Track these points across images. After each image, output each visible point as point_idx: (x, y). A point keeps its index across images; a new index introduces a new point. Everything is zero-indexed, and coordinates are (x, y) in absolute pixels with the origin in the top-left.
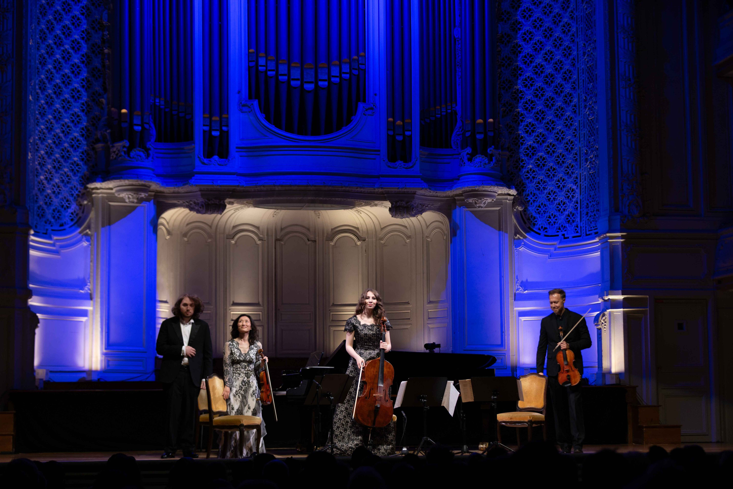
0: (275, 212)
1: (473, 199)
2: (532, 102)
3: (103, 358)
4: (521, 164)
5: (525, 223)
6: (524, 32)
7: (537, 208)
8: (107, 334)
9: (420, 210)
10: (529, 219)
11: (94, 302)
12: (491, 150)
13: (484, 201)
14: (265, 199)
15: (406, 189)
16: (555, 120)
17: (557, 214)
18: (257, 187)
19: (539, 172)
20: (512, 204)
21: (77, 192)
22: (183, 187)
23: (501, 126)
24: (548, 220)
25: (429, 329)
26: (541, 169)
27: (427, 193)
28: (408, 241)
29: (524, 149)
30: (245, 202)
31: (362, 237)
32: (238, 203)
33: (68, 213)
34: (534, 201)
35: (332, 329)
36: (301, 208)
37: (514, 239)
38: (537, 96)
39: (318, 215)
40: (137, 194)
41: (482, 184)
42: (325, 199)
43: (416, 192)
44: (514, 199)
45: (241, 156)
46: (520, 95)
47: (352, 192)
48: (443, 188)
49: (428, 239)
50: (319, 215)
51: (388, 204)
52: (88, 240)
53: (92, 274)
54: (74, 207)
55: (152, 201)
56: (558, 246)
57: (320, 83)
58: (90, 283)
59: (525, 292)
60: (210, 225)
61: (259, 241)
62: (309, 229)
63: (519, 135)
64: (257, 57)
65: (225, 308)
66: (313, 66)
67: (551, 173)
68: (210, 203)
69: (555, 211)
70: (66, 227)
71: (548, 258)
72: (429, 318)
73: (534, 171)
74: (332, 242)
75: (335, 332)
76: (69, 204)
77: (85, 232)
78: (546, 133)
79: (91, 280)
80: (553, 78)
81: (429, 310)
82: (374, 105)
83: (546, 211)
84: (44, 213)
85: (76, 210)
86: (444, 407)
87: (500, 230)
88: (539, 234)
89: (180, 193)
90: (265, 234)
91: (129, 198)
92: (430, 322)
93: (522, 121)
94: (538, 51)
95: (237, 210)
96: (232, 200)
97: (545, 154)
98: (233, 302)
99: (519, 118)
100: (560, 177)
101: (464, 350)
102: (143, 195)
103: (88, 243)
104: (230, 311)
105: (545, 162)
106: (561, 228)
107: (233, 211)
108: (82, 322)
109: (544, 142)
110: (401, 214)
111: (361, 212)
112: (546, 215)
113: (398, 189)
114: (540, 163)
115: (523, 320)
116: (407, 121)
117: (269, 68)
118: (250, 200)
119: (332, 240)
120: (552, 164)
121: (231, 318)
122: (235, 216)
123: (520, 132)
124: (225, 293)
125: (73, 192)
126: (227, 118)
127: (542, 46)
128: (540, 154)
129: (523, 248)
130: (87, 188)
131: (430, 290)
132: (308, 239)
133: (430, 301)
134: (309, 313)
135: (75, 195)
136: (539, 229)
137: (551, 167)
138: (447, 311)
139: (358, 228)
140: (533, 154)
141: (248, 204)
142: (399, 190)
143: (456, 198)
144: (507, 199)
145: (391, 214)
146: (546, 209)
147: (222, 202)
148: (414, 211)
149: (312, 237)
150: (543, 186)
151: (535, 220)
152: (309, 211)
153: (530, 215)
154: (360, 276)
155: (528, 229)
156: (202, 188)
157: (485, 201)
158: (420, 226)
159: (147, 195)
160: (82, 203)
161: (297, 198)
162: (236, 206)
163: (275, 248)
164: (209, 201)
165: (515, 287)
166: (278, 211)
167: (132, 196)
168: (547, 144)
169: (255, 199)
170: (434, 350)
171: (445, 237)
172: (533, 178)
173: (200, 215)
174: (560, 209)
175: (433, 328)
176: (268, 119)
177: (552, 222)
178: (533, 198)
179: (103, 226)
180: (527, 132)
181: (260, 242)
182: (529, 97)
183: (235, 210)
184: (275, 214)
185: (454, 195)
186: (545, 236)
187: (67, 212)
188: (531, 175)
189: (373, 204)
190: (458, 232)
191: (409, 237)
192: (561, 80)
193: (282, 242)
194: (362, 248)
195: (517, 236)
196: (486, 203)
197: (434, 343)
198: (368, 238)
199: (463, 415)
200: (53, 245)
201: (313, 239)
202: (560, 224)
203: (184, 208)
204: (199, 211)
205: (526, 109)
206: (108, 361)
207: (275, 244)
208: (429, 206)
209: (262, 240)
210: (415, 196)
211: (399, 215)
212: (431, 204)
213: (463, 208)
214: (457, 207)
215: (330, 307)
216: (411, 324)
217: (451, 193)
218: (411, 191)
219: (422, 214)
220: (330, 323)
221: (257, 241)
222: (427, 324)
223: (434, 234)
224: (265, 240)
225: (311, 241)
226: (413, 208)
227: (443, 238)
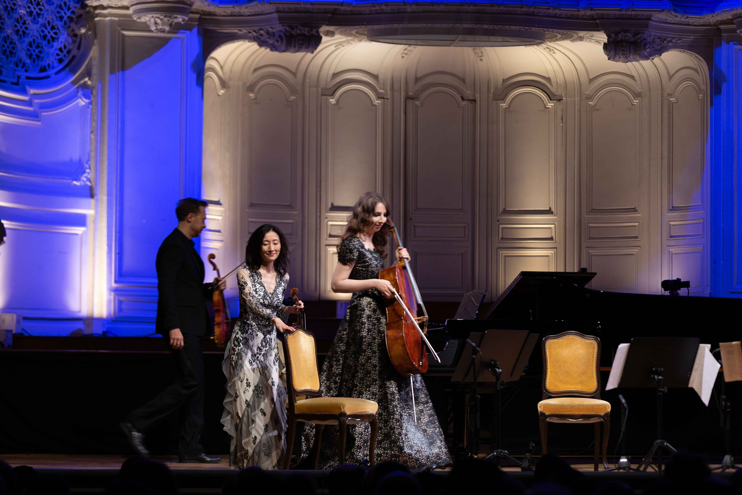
0: (406, 49)
3: (112, 297)
8: (117, 256)
9: (659, 47)
11: (97, 201)
14: (388, 26)
15: (634, 10)
18: (374, 6)
21: (69, 14)
22: (248, 5)
25: (671, 255)
27: (671, 19)
28: (636, 102)
30: (354, 32)
31: (557, 94)
32: (341, 33)
33: (54, 48)
35: (502, 254)
36: (450, 43)
39: (480, 55)
40: (170, 17)
42: (491, 27)
43: (651, 15)
47: (540, 16)
48: (700, 10)
49: (671, 99)
50: (483, 56)
51: (603, 37)
52: (87, 96)
53: (93, 154)
54: (64, 38)
55: (195, 30)
58: (90, 168)
60: (294, 71)
61: (377, 100)
62: (463, 80)
65: (319, 214)
68: (293, 32)
70: (51, 72)
72: (671, 237)
74: (504, 103)
75: (507, 258)
76: (55, 33)
77: (82, 82)
79: (92, 163)
81: (672, 223)
84: (13, 48)
85: (67, 44)
86: (692, 389)
89: (242, 16)
90: (388, 87)
91: (156, 23)
92: (672, 242)
95: (340, 46)
96: (331, 28)
98: (332, 204)
101: (731, 293)
102: (180, 19)
103: (87, 101)
104: (326, 220)
107: (332, 48)
108: (77, 234)
110: (624, 54)
111: (555, 50)
113: (619, 10)
118: (362, 29)
119: (503, 100)
121: (329, 232)
122: (336, 57)
124: (319, 189)
125: (63, 13)
130: (86, 6)
131: (674, 187)
132: (462, 97)
133: (673, 207)
134: (464, 225)
135: (65, 18)
138: (703, 224)
139: (548, 79)
141: (359, 35)
142: (621, 13)
143: (722, 27)
145: (608, 55)
147: (314, 32)
148: (648, 50)
149: (468, 93)
152: (465, 48)
154: (552, 162)
156: (281, 6)
158: (657, 75)
159: (187, 18)
160: (77, 32)
161: (444, 26)
162: (338, 38)
163: (405, 113)
164: (293, 29)
166: (411, 48)
167: (161, 20)
169: (370, 27)
170: (679, 291)
171: (702, 95)
173: (276, 54)
175: (678, 254)
179: (112, 72)
181: (379, 102)
183: (336, 46)
184: (406, 54)
185: (717, 22)
187: (53, 46)
189: (575, 36)
190: (724, 87)
191: (637, 95)
193: (417, 103)
194: (556, 112)
197: (679, 280)
198: (566, 96)
199: (726, 404)
200: (29, 103)
201: (472, 98)
203: (249, 42)
204: (274, 47)
206: (120, 302)
207: (406, 105)
208: (673, 40)
209: (383, 98)
210: (649, 22)
211: (621, 56)
212: (677, 38)
213: (734, 46)
214: (724, 43)
215: (499, 216)
216: (640, 247)
217: (713, 18)
218: (643, 15)
219: (660, 55)
220: (499, 242)
221: (374, 100)
222: (668, 246)
223: (681, 89)
224: (388, 99)
225: (467, 101)
226: (645, 45)
227: (698, 97)
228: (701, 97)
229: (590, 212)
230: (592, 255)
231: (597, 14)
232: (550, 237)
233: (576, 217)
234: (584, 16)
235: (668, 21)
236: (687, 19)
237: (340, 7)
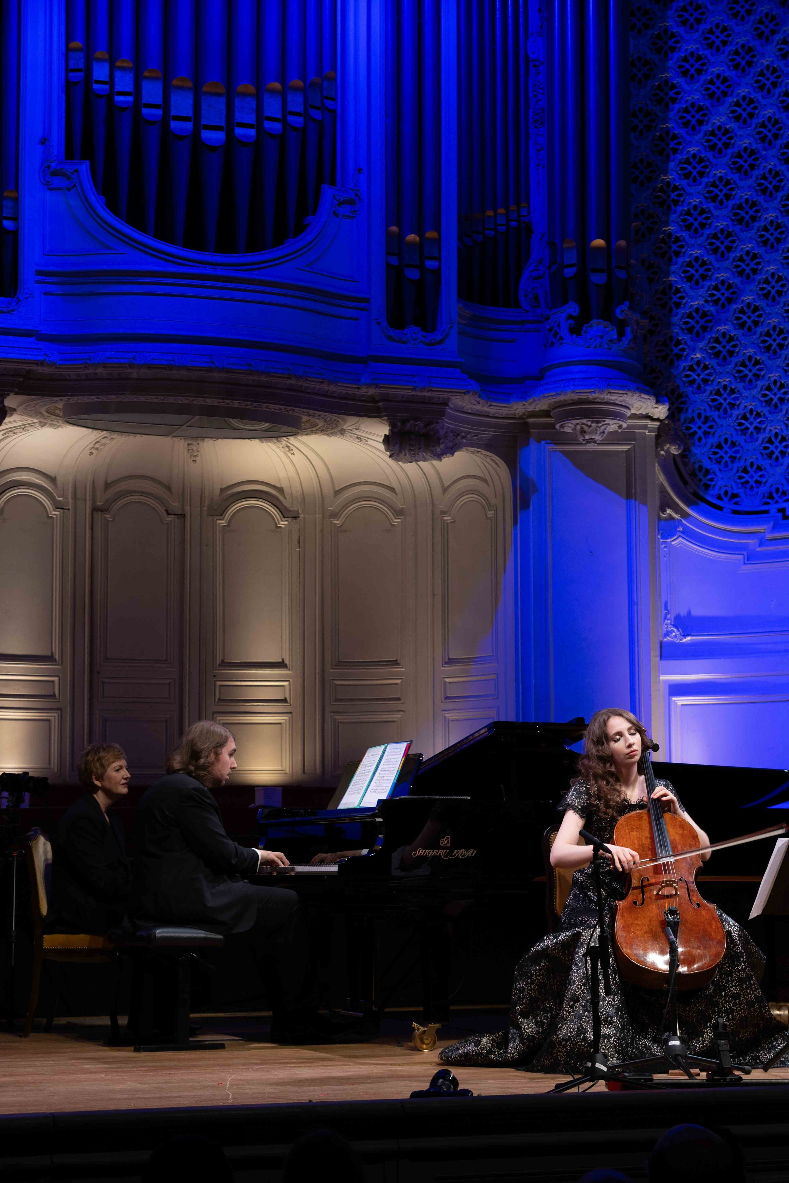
0: (98, 442)
1: (578, 421)
2: (703, 211)
4: (676, 350)
5: (685, 483)
6: (683, 55)
7: (713, 450)
9: (451, 444)
10: (693, 475)
12: (622, 312)
13: (603, 428)
14: (103, 398)
15: (431, 390)
16: (760, 251)
17: (766, 463)
18: (87, 368)
19: (719, 369)
20: (654, 439)
23: (632, 261)
24: (741, 478)
25: (447, 722)
26: (725, 362)
27: (469, 407)
28: (397, 521)
29: (683, 317)
31: (292, 509)
32: (25, 411)
34: (706, 434)
35: (220, 720)
37: (660, 519)
38: (714, 199)
39: (195, 454)
41: (609, 385)
42: (244, 404)
43: (449, 399)
44: (659, 428)
45: (45, 294)
46: (673, 196)
47: (308, 393)
48: (506, 397)
49: (445, 518)
50: (198, 455)
56: (769, 536)
57: (239, 131)
59: (684, 640)
61: (55, 511)
62: (169, 488)
63: (671, 286)
64: (89, 61)
66: (222, 90)
67: (750, 371)
69: (760, 457)
71: (742, 562)
72: (447, 698)
73: (706, 367)
74: (223, 520)
78: (737, 281)
80: (756, 159)
81: (448, 680)
82: (357, 195)
83: (735, 458)
87: (629, 496)
88: (720, 508)
90: (70, 495)
92: (448, 705)
93: (677, 254)
94: (719, 99)
95: (11, 434)
96: (15, 402)
97: (735, 329)
99: (670, 247)
100: (773, 379)
105: (735, 346)
106: (775, 495)
107: (1, 436)
109: (730, 301)
110: (412, 450)
111: (295, 450)
112: (736, 466)
113: (412, 390)
114: (722, 349)
115: (680, 703)
116: (431, 234)
117: (118, 88)
118: (60, 403)
119: (222, 515)
120: (751, 351)
122: (2, 448)
123: (672, 279)
126: (16, 200)
127: (729, 86)
128: (723, 328)
129: (680, 539)
131: (450, 633)
132: (166, 511)
133: (449, 659)
134: (168, 681)
136: (719, 497)
137: (750, 358)
139: (281, 490)
140: (704, 329)
142: (414, 393)
143: (531, 420)
144: (645, 427)
145: (390, 452)
146: (737, 452)
149: (175, 505)
150: (728, 401)
151: (709, 477)
153: (697, 466)
155: (691, 496)
157: (605, 426)
158: (426, 487)
161: (179, 400)
163: (92, 529)
165: (662, 628)
168: (740, 306)
171: (493, 512)
172: (705, 381)
174: (772, 453)
175: (457, 720)
176: (113, 206)
177: (752, 482)
178: (705, 428)
180: (689, 279)
181: (57, 513)
182: (695, 201)
183: (5, 433)
184: (97, 449)
185: (524, 414)
186: (735, 512)
188: (699, 375)
190: (535, 499)
191: (399, 513)
192: (776, 161)
193: (108, 516)
194: (290, 534)
195: (666, 511)
196: (606, 432)
198: (303, 512)
201: (179, 511)
202: (772, 485)
205: (689, 227)
207: (92, 518)
208: (468, 436)
209: (63, 509)
210: (445, 409)
211: (407, 453)
212: (474, 433)
213: (547, 445)
214: (533, 442)
215: (216, 669)
216: (403, 711)
217: (524, 407)
218: (439, 398)
219: (453, 454)
220: (215, 705)
221: (50, 511)
222: (442, 710)
223: (460, 505)
224: (69, 509)
225: (173, 516)
226: (439, 439)
227: (486, 514)
228: (490, 514)
229: (336, 666)
230: (339, 722)
231: (380, 394)
232: (283, 698)
233: (317, 671)
234: (363, 396)
235: (465, 410)
236: (491, 407)
237: (39, 368)
